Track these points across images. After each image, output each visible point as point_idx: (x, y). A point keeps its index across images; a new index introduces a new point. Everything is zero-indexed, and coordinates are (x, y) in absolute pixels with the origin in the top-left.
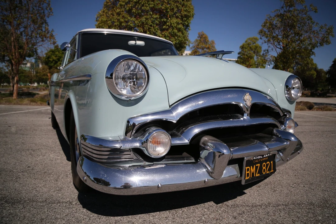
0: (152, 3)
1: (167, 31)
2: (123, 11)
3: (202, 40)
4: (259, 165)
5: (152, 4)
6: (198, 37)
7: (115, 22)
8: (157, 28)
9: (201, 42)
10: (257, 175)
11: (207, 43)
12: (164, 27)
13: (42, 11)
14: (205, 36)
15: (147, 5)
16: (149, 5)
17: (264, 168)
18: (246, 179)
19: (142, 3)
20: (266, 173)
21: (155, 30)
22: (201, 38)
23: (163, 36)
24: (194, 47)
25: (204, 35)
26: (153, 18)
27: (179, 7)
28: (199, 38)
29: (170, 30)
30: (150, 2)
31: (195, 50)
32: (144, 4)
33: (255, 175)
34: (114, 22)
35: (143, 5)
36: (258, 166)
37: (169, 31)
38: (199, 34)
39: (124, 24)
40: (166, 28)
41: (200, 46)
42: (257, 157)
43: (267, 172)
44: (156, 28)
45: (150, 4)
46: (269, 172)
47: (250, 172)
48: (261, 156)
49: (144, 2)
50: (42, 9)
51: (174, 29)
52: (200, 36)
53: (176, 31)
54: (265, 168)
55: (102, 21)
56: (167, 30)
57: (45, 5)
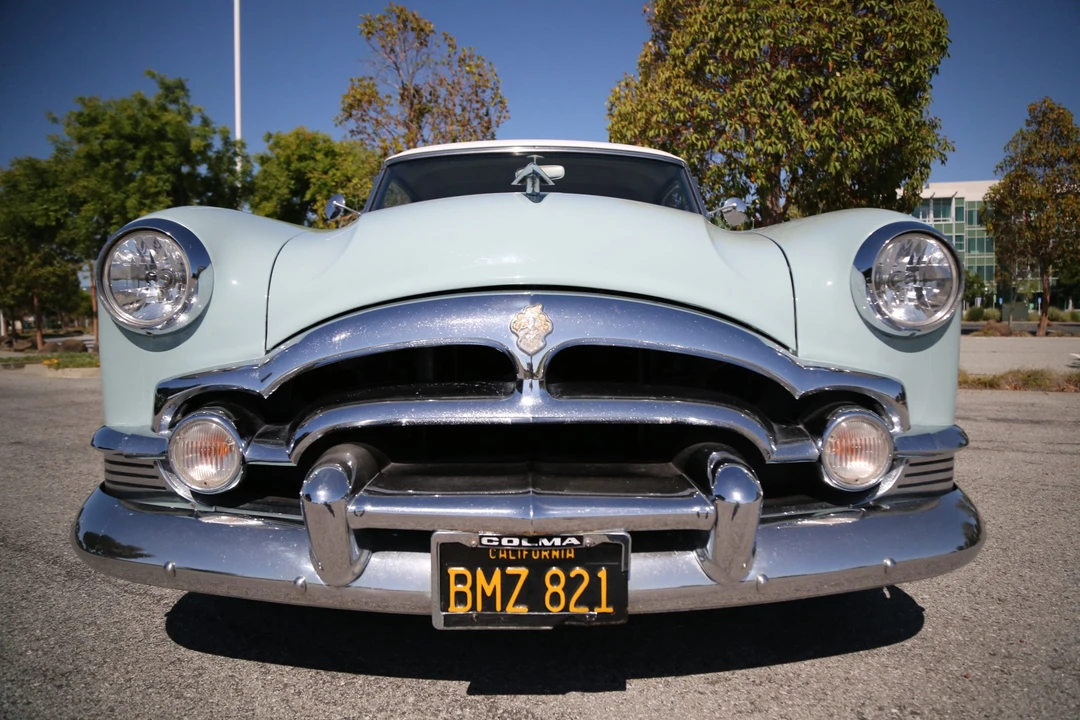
0: (768, 31)
1: (825, 118)
2: (678, 76)
3: (1046, 130)
4: (523, 572)
5: (768, 36)
6: (1029, 124)
7: (656, 113)
8: (791, 112)
9: (1041, 138)
10: (511, 609)
11: (1068, 138)
12: (815, 105)
13: (484, 110)
14: (1059, 114)
15: (751, 41)
16: (756, 40)
17: (552, 589)
18: (450, 610)
19: (735, 40)
20: (566, 608)
21: (783, 120)
22: (1039, 124)
23: (813, 136)
24: (1013, 160)
25: (1052, 110)
26: (774, 80)
27: (875, 26)
28: (1034, 127)
29: (836, 115)
30: (761, 32)
31: (1016, 170)
32: (739, 41)
33: (503, 608)
34: (653, 113)
35: (737, 45)
36: (518, 576)
37: (834, 115)
38: (1031, 111)
39: (682, 116)
40: (822, 106)
41: (1037, 155)
42: (500, 538)
43: (573, 609)
44: (788, 111)
45: (760, 38)
46: (583, 610)
47: (473, 588)
48: (521, 538)
49: (740, 36)
50: (483, 105)
51: (851, 106)
52: (1035, 117)
53: (856, 112)
54: (559, 589)
55: (620, 115)
56: (828, 113)
57: (487, 95)
